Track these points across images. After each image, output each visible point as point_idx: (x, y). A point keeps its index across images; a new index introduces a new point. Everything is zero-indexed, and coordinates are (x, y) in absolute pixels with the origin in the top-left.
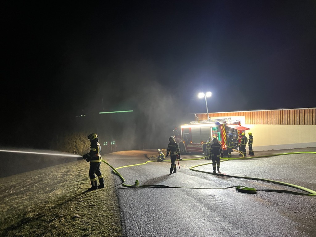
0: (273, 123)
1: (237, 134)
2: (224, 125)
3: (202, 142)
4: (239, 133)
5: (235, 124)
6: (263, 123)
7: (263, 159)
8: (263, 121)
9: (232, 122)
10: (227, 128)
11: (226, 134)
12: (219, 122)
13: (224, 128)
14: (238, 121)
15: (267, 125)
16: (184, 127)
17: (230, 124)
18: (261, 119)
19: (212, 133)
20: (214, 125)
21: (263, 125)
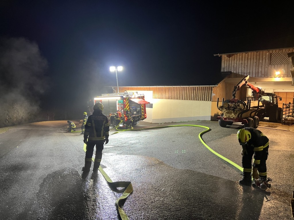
0: (174, 98)
1: (140, 107)
2: (127, 98)
3: (110, 114)
4: (143, 107)
5: (139, 98)
6: (166, 98)
7: (151, 130)
8: (166, 96)
9: (137, 96)
10: (131, 102)
11: (129, 107)
12: (123, 95)
13: (128, 101)
14: (143, 95)
15: (169, 100)
16: (96, 99)
17: (135, 98)
18: (165, 94)
19: (117, 106)
20: (119, 98)
21: (166, 100)
